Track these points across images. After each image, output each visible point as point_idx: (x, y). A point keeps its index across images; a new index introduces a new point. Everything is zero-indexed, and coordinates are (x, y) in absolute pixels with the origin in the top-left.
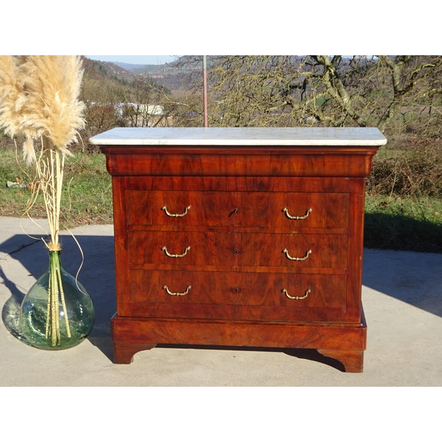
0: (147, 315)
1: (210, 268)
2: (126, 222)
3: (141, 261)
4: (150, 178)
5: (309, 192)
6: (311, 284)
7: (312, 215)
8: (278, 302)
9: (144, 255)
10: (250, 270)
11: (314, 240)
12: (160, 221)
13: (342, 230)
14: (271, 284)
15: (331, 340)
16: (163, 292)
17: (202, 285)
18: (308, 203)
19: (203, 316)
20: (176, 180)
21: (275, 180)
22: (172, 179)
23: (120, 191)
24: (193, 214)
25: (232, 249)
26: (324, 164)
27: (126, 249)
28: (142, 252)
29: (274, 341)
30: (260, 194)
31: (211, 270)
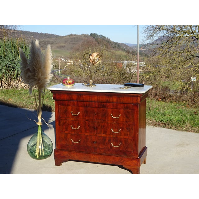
0: (66, 149)
1: (87, 134)
2: (59, 116)
3: (64, 130)
4: (67, 101)
5: (120, 109)
6: (121, 142)
7: (121, 117)
8: (109, 147)
10: (100, 135)
11: (121, 126)
12: (70, 117)
13: (131, 123)
14: (107, 141)
15: (127, 162)
16: (71, 142)
17: (84, 140)
18: (119, 113)
19: (84, 151)
20: (75, 102)
21: (108, 104)
23: (57, 106)
24: (81, 115)
25: (94, 127)
26: (124, 99)
27: (59, 126)
28: (64, 127)
29: (108, 162)
30: (103, 109)
31: (87, 135)
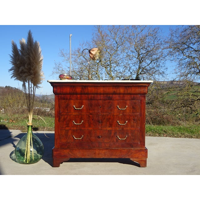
0: (66, 147)
1: (90, 129)
2: (59, 111)
3: (64, 126)
4: (69, 95)
5: (126, 100)
6: (127, 134)
7: (127, 109)
8: (115, 141)
9: (66, 124)
10: (105, 129)
11: (128, 117)
12: (72, 111)
13: (138, 114)
14: (113, 134)
15: (135, 154)
16: (72, 138)
17: (87, 135)
18: (126, 104)
19: (87, 147)
20: (78, 96)
21: (114, 96)
23: (58, 100)
24: (85, 108)
25: (99, 121)
26: (132, 90)
27: (59, 122)
28: (65, 123)
29: (114, 156)
30: (109, 101)
31: (91, 129)
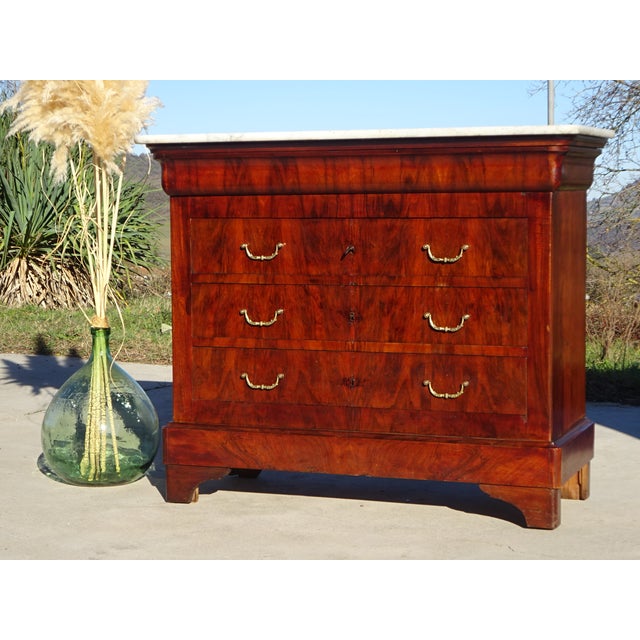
0: (217, 421)
1: (312, 345)
2: (189, 270)
3: (209, 333)
4: (225, 199)
5: (464, 218)
6: (470, 373)
7: (469, 256)
8: (417, 404)
9: (214, 324)
10: (373, 348)
11: (473, 299)
12: (239, 268)
13: (516, 282)
14: (406, 371)
15: (500, 468)
16: (240, 384)
17: (300, 372)
18: (463, 237)
19: (301, 425)
20: (262, 201)
21: (411, 199)
22: (257, 200)
23: (181, 220)
24: (287, 256)
25: (346, 314)
26: (484, 170)
27: (188, 313)
28: (211, 318)
29: (409, 468)
30: (388, 222)
31: (312, 348)
